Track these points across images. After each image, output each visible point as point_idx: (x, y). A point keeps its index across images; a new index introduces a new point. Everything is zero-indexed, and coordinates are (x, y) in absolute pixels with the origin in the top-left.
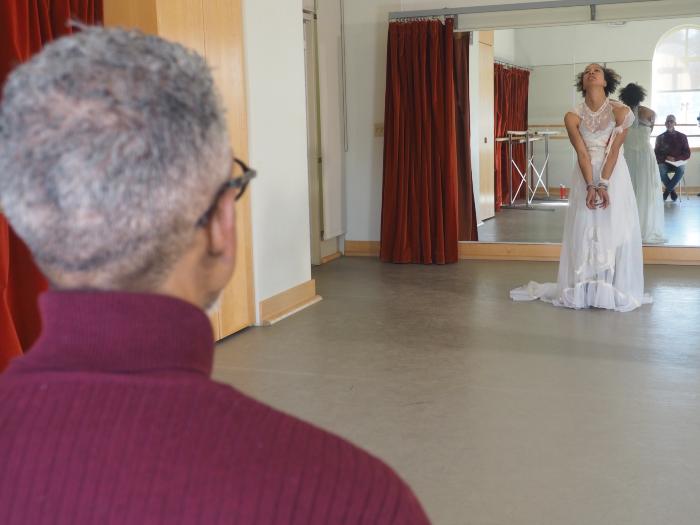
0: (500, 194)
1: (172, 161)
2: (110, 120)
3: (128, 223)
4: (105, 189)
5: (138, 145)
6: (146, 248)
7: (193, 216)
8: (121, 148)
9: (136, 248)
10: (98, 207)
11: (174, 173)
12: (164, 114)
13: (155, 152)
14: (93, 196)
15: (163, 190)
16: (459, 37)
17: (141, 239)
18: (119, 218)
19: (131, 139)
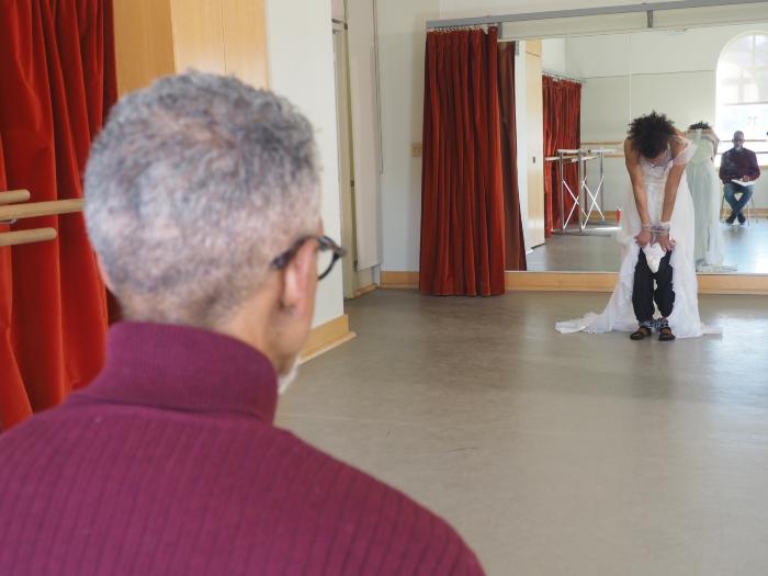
0: (551, 218)
1: (257, 188)
13: (242, 174)
16: (504, 47)
18: (195, 233)
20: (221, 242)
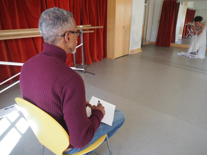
1: (56, 25)
2: (48, 18)
3: (50, 33)
4: (46, 28)
5: (51, 22)
6: (53, 38)
7: (60, 34)
8: (49, 22)
9: (52, 37)
10: (46, 30)
11: (56, 27)
12: (56, 19)
13: (53, 24)
14: (45, 29)
15: (54, 29)
17: (52, 36)
18: (48, 32)
19: (50, 21)
20: (52, 33)
